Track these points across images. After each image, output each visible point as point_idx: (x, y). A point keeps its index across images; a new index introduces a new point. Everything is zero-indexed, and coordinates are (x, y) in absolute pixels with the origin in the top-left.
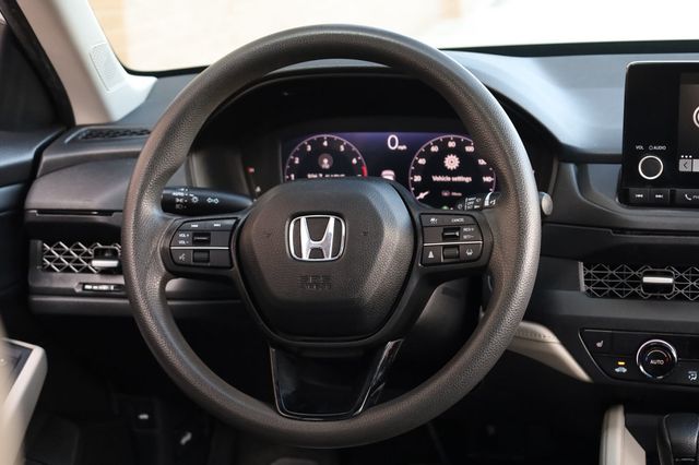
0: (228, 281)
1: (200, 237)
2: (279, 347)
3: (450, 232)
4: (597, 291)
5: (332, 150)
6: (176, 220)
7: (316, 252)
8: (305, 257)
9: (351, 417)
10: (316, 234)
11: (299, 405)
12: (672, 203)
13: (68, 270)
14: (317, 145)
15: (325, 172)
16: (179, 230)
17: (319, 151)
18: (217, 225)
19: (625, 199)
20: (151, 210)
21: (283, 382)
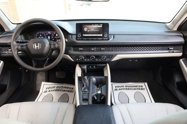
0: (26, 52)
1: (22, 46)
2: (33, 59)
3: (54, 44)
4: (74, 51)
5: (41, 34)
6: (19, 44)
7: (37, 48)
8: (36, 48)
9: (43, 68)
10: (37, 45)
11: (37, 67)
12: (82, 40)
13: (5, 51)
14: (39, 33)
15: (41, 37)
16: (19, 45)
17: (40, 34)
18: (24, 45)
19: (77, 39)
20: (15, 43)
21: (34, 64)
